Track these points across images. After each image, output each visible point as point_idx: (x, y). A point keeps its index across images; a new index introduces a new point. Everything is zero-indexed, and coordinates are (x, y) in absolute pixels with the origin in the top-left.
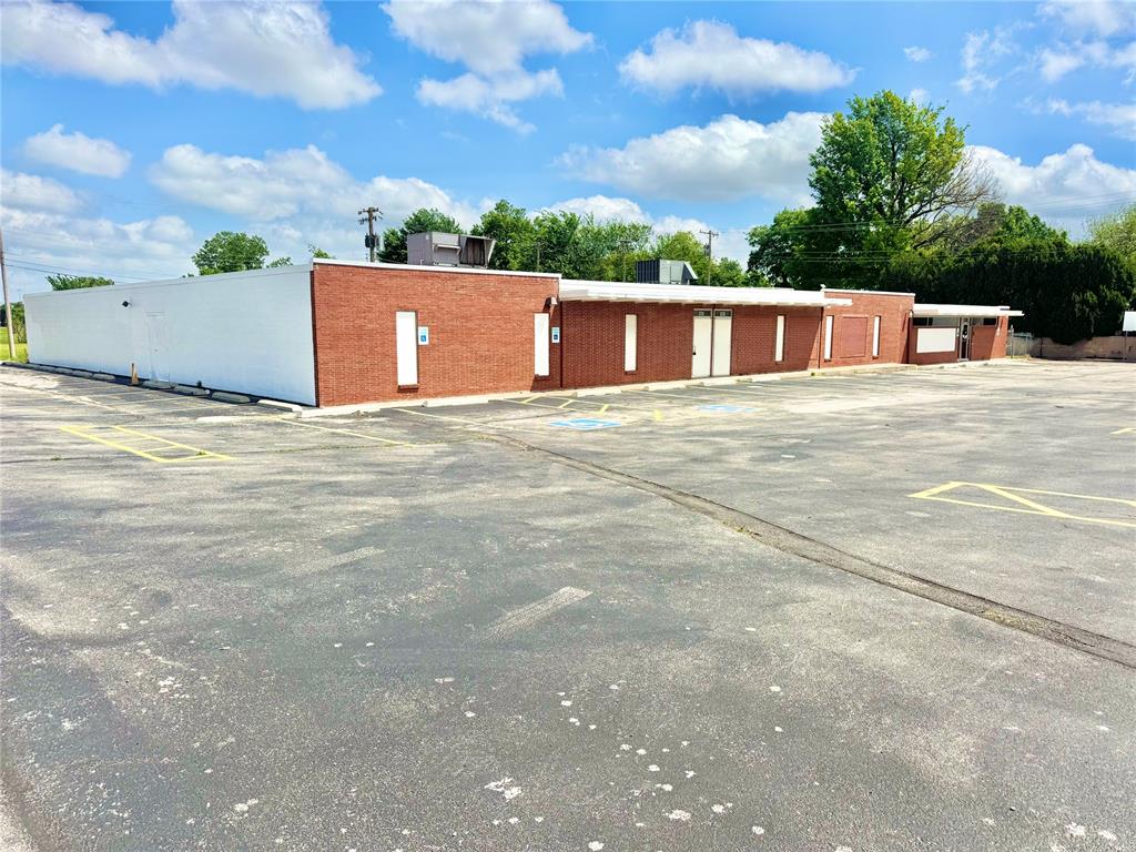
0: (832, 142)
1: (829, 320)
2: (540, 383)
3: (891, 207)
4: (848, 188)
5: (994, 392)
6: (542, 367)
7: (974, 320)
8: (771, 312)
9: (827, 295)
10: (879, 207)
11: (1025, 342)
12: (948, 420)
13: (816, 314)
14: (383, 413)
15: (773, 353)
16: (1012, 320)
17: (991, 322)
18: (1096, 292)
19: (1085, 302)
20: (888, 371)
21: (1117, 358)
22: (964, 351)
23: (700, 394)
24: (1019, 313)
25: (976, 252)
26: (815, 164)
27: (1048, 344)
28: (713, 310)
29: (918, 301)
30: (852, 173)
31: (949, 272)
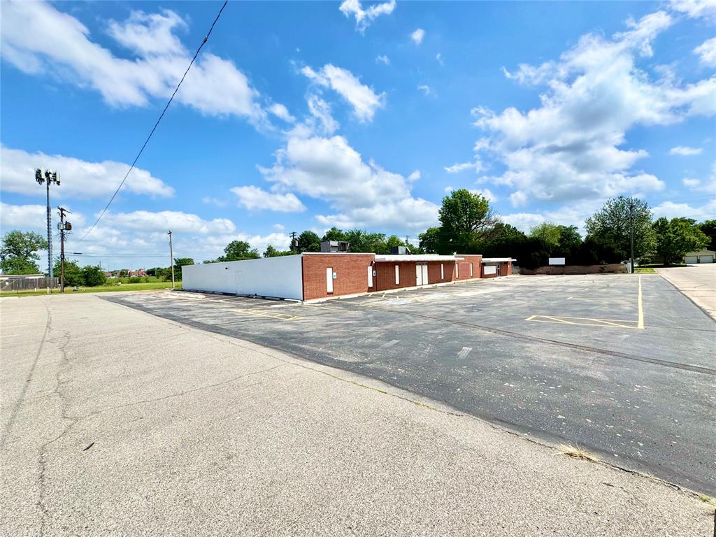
0: (446, 206)
1: (457, 265)
2: (370, 290)
3: (467, 226)
4: (452, 221)
5: (518, 287)
6: (371, 285)
7: (501, 263)
8: (439, 263)
9: (456, 257)
10: (463, 226)
11: (517, 269)
12: (512, 297)
13: (452, 263)
14: (328, 302)
15: (441, 277)
16: (513, 262)
17: (506, 263)
18: (539, 252)
19: (535, 255)
20: (478, 281)
21: (548, 274)
22: (499, 273)
23: (421, 291)
24: (515, 260)
25: (497, 240)
26: (440, 213)
27: (525, 270)
28: (422, 263)
29: (483, 257)
30: (453, 216)
31: (489, 247)
